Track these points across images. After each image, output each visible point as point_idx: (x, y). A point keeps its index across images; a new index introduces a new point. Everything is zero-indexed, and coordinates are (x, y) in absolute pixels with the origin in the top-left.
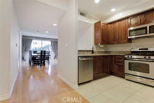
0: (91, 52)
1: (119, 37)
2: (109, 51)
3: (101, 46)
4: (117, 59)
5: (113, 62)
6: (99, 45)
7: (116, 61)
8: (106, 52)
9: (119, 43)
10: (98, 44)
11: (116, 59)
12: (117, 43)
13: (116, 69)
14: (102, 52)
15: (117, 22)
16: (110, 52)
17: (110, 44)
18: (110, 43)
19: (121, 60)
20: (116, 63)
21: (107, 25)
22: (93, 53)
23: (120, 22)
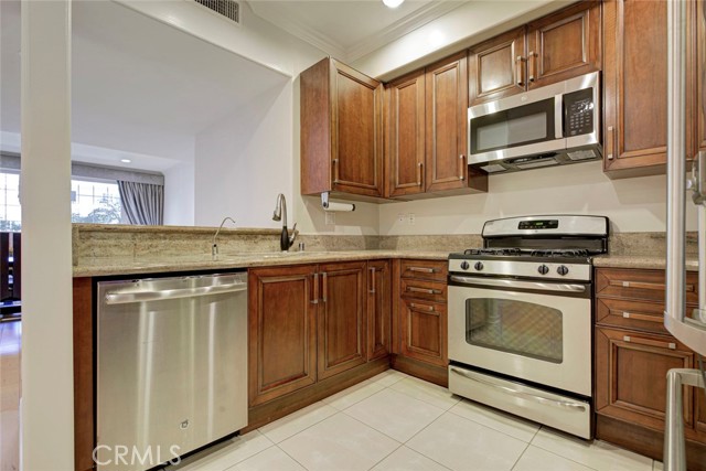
0: (277, 243)
1: (428, 156)
2: (388, 237)
3: (334, 206)
4: (415, 283)
5: (397, 294)
6: (325, 198)
7: (408, 290)
8: (374, 242)
9: (426, 190)
10: (319, 195)
11: (408, 278)
12: (418, 190)
13: (407, 338)
14: (349, 242)
15: (420, 75)
16: (390, 242)
17: (387, 195)
18: (387, 189)
19: (433, 285)
20: (409, 305)
21: (373, 88)
22: (286, 245)
23: (431, 77)
